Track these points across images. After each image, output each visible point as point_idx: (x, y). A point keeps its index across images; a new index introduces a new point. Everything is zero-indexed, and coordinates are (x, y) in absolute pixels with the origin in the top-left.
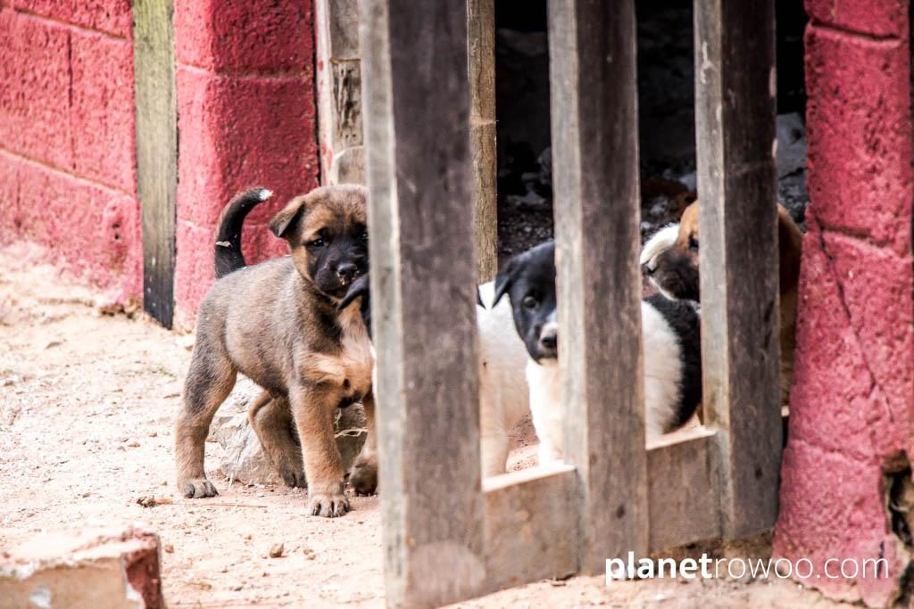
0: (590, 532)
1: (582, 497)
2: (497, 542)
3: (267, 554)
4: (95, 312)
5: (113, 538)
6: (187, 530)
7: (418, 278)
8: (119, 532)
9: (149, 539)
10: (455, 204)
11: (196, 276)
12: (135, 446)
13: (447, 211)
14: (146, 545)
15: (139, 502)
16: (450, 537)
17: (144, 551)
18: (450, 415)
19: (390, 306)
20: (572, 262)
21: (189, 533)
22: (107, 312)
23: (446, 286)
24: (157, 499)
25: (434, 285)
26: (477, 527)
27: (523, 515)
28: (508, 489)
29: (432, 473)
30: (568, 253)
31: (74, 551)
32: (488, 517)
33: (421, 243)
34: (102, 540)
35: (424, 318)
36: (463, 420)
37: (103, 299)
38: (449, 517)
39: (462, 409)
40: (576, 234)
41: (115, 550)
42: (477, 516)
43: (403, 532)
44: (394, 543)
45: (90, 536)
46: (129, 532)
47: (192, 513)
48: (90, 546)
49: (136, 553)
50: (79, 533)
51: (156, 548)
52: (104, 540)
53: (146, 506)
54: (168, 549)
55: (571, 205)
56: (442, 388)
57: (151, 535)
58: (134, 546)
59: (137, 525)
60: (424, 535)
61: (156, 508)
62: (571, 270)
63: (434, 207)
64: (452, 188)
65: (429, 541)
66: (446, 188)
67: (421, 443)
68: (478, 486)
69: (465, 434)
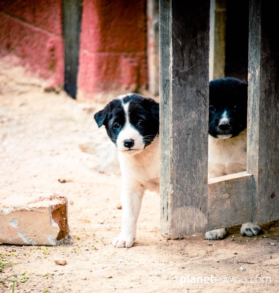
0: (258, 204)
1: (255, 188)
2: (213, 207)
3: (116, 207)
4: (42, 90)
5: (46, 198)
6: (80, 195)
7: (181, 85)
8: (49, 195)
9: (63, 199)
10: (200, 51)
11: (88, 76)
12: (58, 154)
13: (196, 54)
14: (61, 202)
15: (59, 180)
16: (192, 204)
17: (60, 205)
18: (194, 149)
19: (167, 98)
20: (255, 80)
21: (81, 196)
22: (48, 90)
23: (194, 89)
24: (67, 179)
25: (188, 88)
26: (205, 200)
27: (226, 195)
28: (220, 183)
29: (184, 175)
30: (254, 75)
31: (29, 203)
32: (210, 196)
33: (183, 69)
34: (41, 199)
35: (183, 104)
36: (200, 151)
37: (46, 84)
38: (191, 195)
39: (200, 146)
40: (257, 67)
41: (47, 204)
42: (205, 195)
43: (170, 202)
44: (165, 206)
45: (36, 196)
46: (53, 196)
47: (82, 187)
48: (36, 202)
49: (56, 206)
50: (31, 195)
51: (65, 204)
52: (42, 199)
53: (62, 182)
54: (71, 203)
55: (256, 53)
56: (190, 136)
57: (63, 197)
58: (55, 202)
59: (57, 192)
60: (179, 203)
61: (66, 184)
62: (254, 83)
63: (190, 52)
64: (199, 44)
65: (182, 206)
66: (196, 43)
67: (179, 161)
68: (206, 181)
69: (200, 158)
